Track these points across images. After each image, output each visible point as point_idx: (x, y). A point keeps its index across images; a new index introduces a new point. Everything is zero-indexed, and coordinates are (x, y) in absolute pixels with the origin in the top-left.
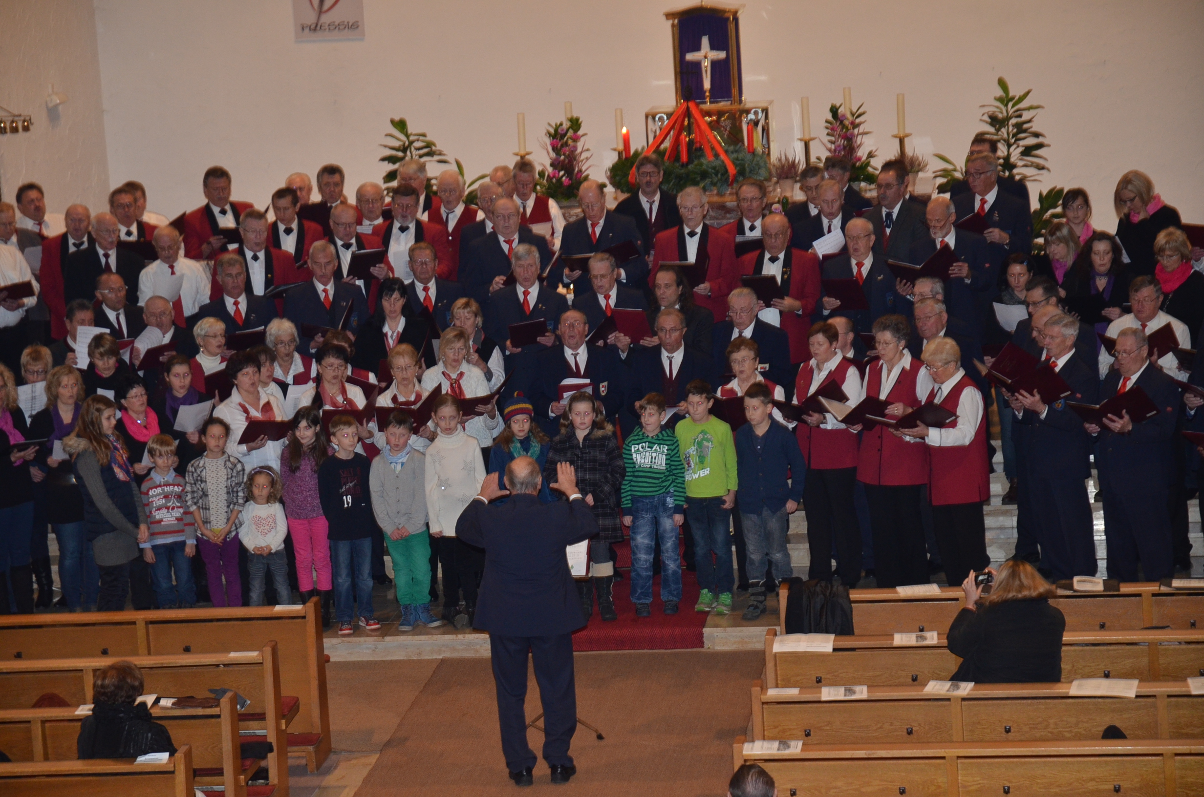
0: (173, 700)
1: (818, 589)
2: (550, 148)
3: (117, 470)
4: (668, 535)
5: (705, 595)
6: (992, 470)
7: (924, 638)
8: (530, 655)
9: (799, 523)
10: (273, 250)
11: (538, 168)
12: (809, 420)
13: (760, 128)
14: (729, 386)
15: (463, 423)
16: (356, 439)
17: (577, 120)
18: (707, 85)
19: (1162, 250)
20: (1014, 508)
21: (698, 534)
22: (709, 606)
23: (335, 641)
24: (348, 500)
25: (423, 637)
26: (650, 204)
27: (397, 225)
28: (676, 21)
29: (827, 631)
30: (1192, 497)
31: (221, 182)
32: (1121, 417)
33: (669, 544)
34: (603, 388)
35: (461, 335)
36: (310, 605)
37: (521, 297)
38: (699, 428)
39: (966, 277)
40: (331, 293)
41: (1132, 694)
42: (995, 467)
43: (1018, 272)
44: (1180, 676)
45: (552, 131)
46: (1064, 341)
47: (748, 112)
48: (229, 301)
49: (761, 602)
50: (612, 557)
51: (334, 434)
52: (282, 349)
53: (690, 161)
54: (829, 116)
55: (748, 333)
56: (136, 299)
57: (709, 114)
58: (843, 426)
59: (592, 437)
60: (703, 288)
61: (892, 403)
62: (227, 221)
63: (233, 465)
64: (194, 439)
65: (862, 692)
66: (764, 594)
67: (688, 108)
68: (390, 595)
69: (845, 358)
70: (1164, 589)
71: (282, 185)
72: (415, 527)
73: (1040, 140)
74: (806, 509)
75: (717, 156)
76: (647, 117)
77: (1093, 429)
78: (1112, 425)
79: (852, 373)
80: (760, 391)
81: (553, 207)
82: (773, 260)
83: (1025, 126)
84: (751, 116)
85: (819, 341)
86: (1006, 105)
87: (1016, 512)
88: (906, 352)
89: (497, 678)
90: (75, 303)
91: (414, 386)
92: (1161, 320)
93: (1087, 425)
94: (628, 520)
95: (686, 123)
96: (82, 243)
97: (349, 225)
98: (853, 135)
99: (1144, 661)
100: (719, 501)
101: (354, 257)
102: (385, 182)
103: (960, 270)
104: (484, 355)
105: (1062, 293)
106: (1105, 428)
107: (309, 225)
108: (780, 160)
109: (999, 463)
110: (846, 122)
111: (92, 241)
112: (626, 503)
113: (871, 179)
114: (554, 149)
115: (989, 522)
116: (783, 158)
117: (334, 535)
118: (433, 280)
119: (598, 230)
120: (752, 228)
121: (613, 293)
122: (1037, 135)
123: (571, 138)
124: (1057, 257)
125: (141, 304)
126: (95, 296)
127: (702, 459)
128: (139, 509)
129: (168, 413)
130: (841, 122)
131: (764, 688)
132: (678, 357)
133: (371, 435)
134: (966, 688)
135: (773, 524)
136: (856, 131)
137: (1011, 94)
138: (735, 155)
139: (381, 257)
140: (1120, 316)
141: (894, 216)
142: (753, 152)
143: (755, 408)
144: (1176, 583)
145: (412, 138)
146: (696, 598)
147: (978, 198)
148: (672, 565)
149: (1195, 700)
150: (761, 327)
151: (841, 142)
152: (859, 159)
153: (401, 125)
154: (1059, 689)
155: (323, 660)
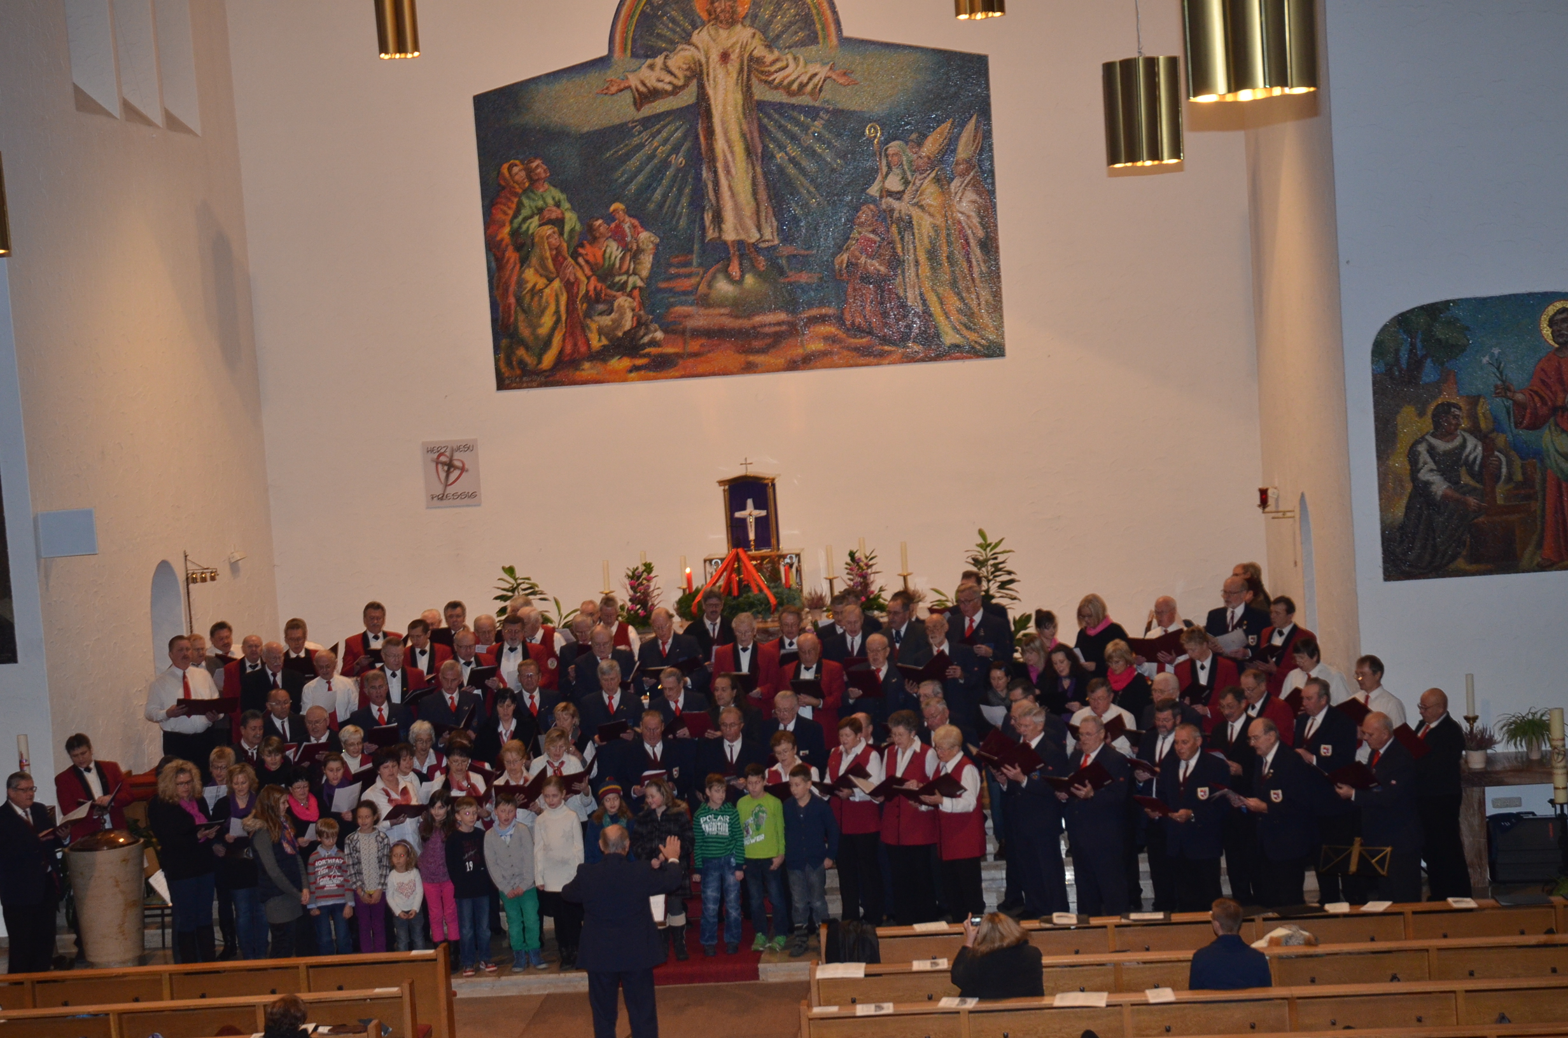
0: (329, 1028)
1: (851, 928)
2: (629, 587)
3: (285, 845)
4: (732, 889)
5: (760, 937)
6: (985, 834)
7: (937, 964)
8: (621, 989)
9: (833, 879)
10: (409, 669)
11: (620, 603)
12: (841, 794)
13: (794, 569)
14: (774, 768)
15: (566, 800)
16: (476, 817)
17: (650, 564)
18: (752, 536)
19: (1110, 657)
20: (1003, 863)
21: (754, 890)
22: (763, 946)
23: (460, 981)
24: (470, 865)
25: (532, 977)
26: (713, 627)
27: (506, 647)
28: (727, 487)
29: (858, 960)
30: (1141, 851)
31: (377, 613)
32: (1085, 786)
33: (732, 896)
34: (675, 772)
35: (563, 735)
36: (441, 948)
37: (607, 701)
38: (756, 803)
39: (960, 678)
40: (456, 699)
41: (1103, 1004)
42: (987, 831)
43: (998, 676)
44: (1140, 988)
45: (630, 574)
46: (1035, 728)
47: (784, 557)
48: (374, 708)
49: (804, 942)
50: (685, 908)
51: (458, 812)
52: (420, 745)
53: (740, 595)
54: (848, 560)
55: (791, 727)
56: (299, 708)
57: (753, 558)
58: (868, 798)
59: (668, 813)
60: (756, 692)
61: (908, 781)
62: (376, 645)
63: (382, 840)
64: (349, 817)
65: (889, 1008)
66: (807, 935)
67: (737, 554)
68: (505, 944)
69: (868, 745)
70: (1124, 921)
71: (418, 617)
72: (524, 887)
73: (1012, 577)
74: (838, 868)
75: (761, 590)
76: (705, 561)
77: (1063, 796)
78: (1078, 793)
79: (874, 755)
80: (801, 771)
81: (632, 632)
82: (807, 669)
83: (1001, 566)
84: (788, 560)
85: (847, 733)
86: (985, 550)
87: (1005, 866)
88: (917, 738)
89: (592, 1005)
90: (249, 712)
91: (522, 773)
92: (1114, 711)
93: (1058, 794)
94: (697, 877)
95: (736, 566)
96: (257, 665)
97: (470, 646)
98: (866, 573)
99: (1111, 979)
100: (769, 861)
101: (473, 672)
102: (498, 616)
103: (955, 671)
104: (580, 748)
105: (1037, 692)
106: (1072, 796)
107: (438, 646)
108: (810, 594)
109: (989, 828)
110: (862, 564)
111: (263, 664)
112: (698, 864)
113: (881, 608)
114: (632, 588)
115: (985, 875)
116: (813, 593)
117: (459, 895)
118: (537, 690)
119: (667, 647)
120: (791, 644)
121: (681, 699)
122: (1009, 573)
123: (645, 579)
124: (1031, 663)
125: (303, 713)
126: (266, 708)
127: (758, 827)
128: (303, 877)
129: (325, 798)
130: (858, 564)
131: (810, 1006)
132: (737, 745)
133: (489, 814)
134: (972, 1003)
135: (814, 878)
136: (869, 571)
137: (989, 542)
138: (775, 590)
139: (495, 671)
140: (1080, 709)
141: (902, 633)
142: (789, 588)
143: (797, 785)
144: (1134, 916)
145: (519, 581)
146: (751, 940)
147: (967, 621)
148: (734, 914)
149: (1152, 1007)
150: (800, 720)
151: (858, 579)
152: (872, 592)
153: (510, 571)
154: (1046, 1001)
155: (451, 994)
